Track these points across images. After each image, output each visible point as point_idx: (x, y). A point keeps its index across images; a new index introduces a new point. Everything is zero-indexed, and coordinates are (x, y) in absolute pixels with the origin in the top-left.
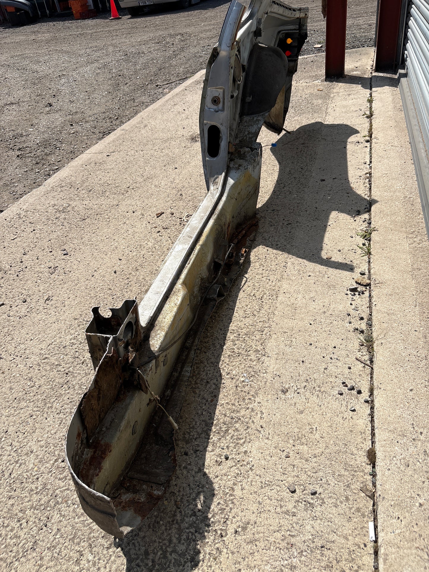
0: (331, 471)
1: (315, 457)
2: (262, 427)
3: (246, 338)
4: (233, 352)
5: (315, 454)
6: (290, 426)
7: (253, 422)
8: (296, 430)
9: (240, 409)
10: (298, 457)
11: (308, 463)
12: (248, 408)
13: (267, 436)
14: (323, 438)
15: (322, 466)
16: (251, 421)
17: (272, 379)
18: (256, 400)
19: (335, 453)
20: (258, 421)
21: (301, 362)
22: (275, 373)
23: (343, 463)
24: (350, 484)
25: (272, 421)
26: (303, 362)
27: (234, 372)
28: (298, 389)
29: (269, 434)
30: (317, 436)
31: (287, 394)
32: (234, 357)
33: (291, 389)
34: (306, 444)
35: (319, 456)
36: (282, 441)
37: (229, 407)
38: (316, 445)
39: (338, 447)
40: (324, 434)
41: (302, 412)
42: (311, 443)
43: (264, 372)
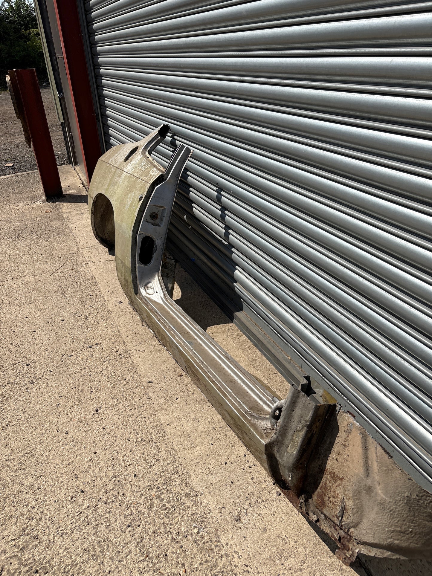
0: (322, 567)
1: (304, 563)
2: (247, 566)
3: (169, 487)
4: (166, 509)
5: (302, 560)
6: (267, 549)
7: (235, 566)
8: (274, 549)
9: (216, 562)
10: (293, 572)
11: (304, 572)
12: (222, 556)
13: (256, 571)
14: (297, 542)
15: (314, 566)
16: (233, 566)
17: (221, 514)
18: (223, 543)
19: (314, 548)
20: (240, 562)
21: (231, 484)
22: (218, 507)
23: (325, 553)
24: (341, 566)
25: (250, 554)
26: (232, 482)
27: (183, 529)
28: (246, 510)
29: (257, 568)
30: (292, 543)
31: (242, 520)
32: (171, 513)
33: (241, 513)
34: (290, 556)
35: (306, 560)
36: (271, 566)
37: (205, 566)
38: (297, 551)
39: (312, 542)
40: (295, 538)
41: (265, 530)
42: (292, 553)
43: (209, 511)
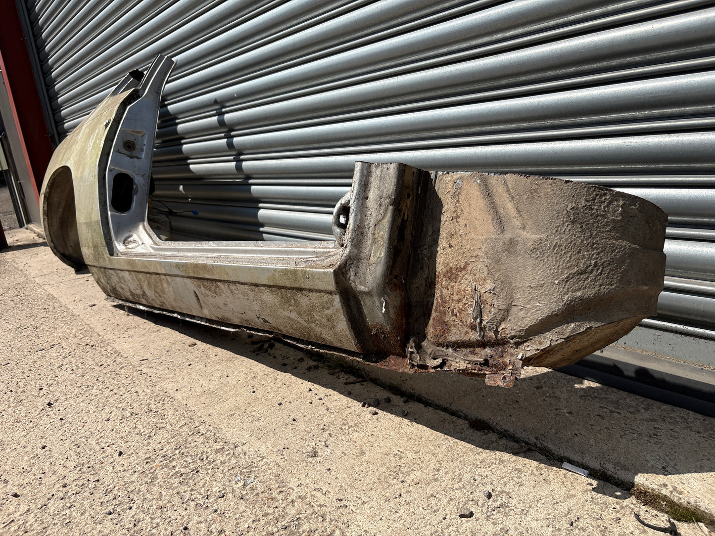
0: (470, 467)
1: (438, 470)
2: (341, 500)
3: (184, 450)
4: (181, 475)
5: (434, 469)
6: (371, 472)
7: (320, 506)
8: (384, 469)
9: (283, 511)
10: (424, 485)
11: (441, 480)
12: (293, 502)
13: (359, 501)
14: (419, 452)
15: (457, 470)
16: (316, 508)
17: (282, 457)
18: (291, 485)
19: (449, 451)
20: (327, 499)
21: (293, 422)
22: (275, 450)
23: (468, 451)
24: (500, 459)
25: (343, 485)
26: (294, 420)
27: (214, 490)
28: (325, 442)
29: (359, 498)
30: (411, 456)
31: (320, 454)
32: (190, 479)
33: (317, 447)
34: (412, 470)
35: (440, 467)
36: (384, 490)
37: (262, 522)
38: (423, 462)
39: (443, 446)
40: (414, 449)
41: (363, 453)
42: (415, 465)
43: (260, 459)
